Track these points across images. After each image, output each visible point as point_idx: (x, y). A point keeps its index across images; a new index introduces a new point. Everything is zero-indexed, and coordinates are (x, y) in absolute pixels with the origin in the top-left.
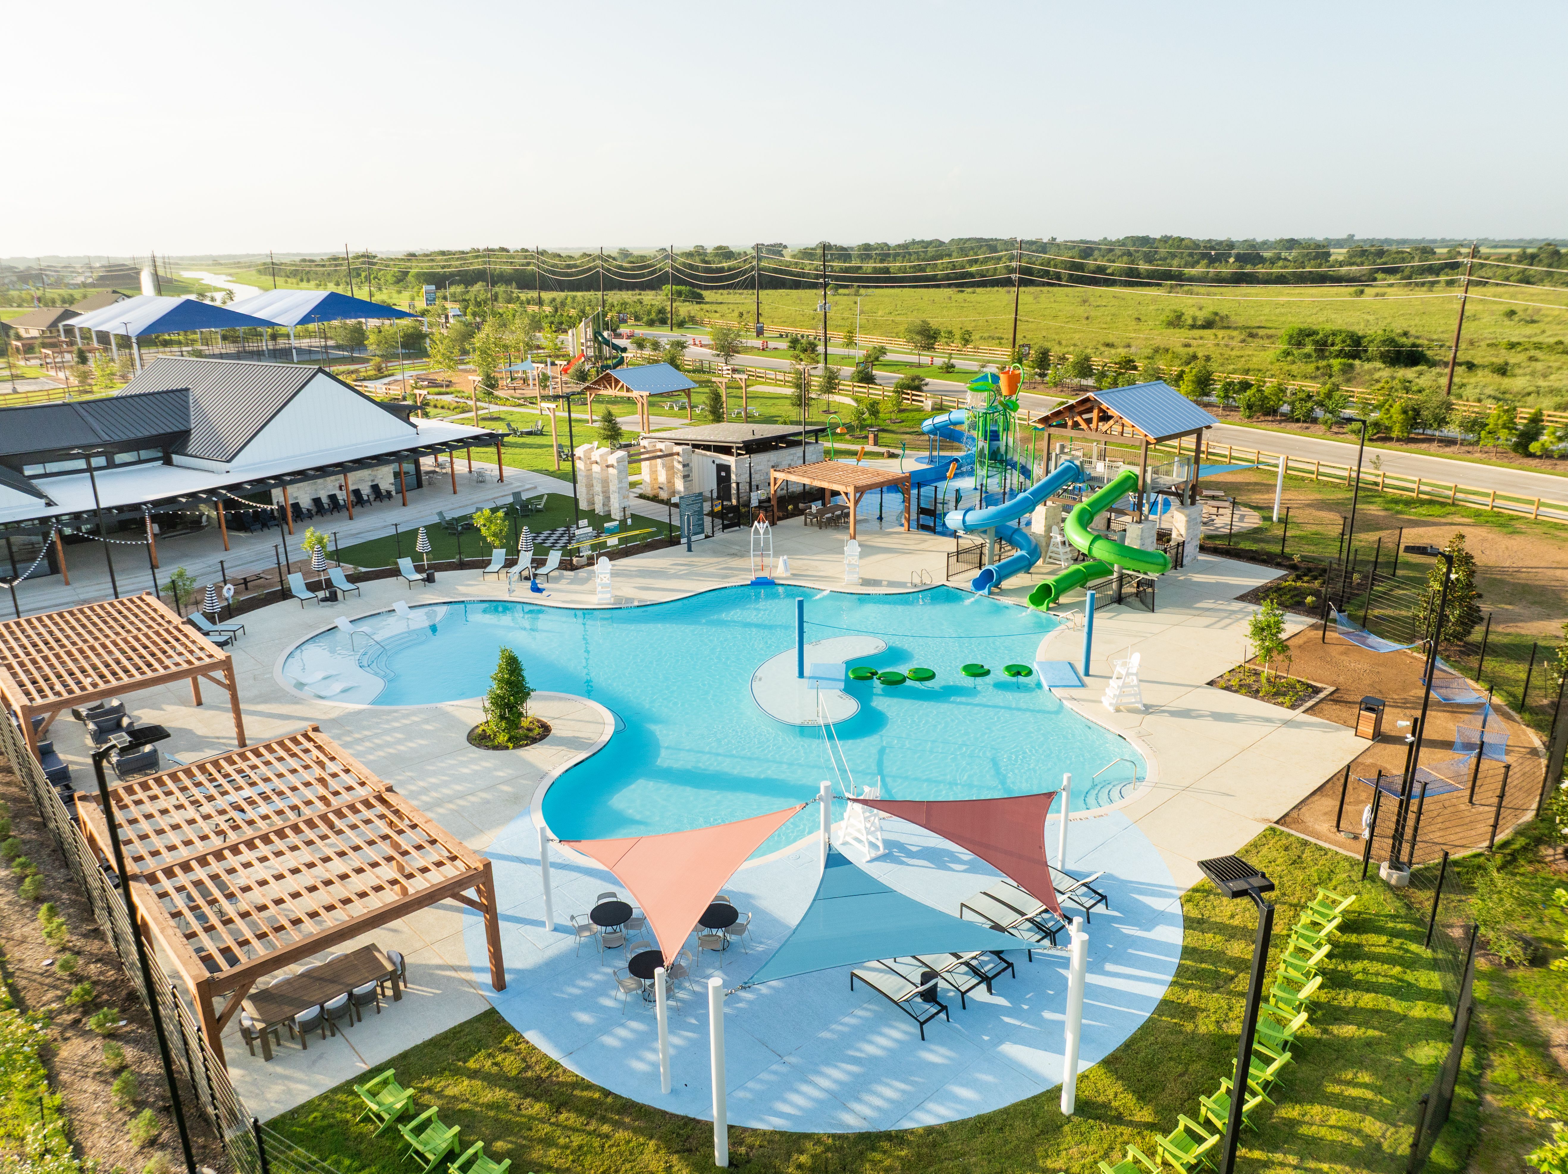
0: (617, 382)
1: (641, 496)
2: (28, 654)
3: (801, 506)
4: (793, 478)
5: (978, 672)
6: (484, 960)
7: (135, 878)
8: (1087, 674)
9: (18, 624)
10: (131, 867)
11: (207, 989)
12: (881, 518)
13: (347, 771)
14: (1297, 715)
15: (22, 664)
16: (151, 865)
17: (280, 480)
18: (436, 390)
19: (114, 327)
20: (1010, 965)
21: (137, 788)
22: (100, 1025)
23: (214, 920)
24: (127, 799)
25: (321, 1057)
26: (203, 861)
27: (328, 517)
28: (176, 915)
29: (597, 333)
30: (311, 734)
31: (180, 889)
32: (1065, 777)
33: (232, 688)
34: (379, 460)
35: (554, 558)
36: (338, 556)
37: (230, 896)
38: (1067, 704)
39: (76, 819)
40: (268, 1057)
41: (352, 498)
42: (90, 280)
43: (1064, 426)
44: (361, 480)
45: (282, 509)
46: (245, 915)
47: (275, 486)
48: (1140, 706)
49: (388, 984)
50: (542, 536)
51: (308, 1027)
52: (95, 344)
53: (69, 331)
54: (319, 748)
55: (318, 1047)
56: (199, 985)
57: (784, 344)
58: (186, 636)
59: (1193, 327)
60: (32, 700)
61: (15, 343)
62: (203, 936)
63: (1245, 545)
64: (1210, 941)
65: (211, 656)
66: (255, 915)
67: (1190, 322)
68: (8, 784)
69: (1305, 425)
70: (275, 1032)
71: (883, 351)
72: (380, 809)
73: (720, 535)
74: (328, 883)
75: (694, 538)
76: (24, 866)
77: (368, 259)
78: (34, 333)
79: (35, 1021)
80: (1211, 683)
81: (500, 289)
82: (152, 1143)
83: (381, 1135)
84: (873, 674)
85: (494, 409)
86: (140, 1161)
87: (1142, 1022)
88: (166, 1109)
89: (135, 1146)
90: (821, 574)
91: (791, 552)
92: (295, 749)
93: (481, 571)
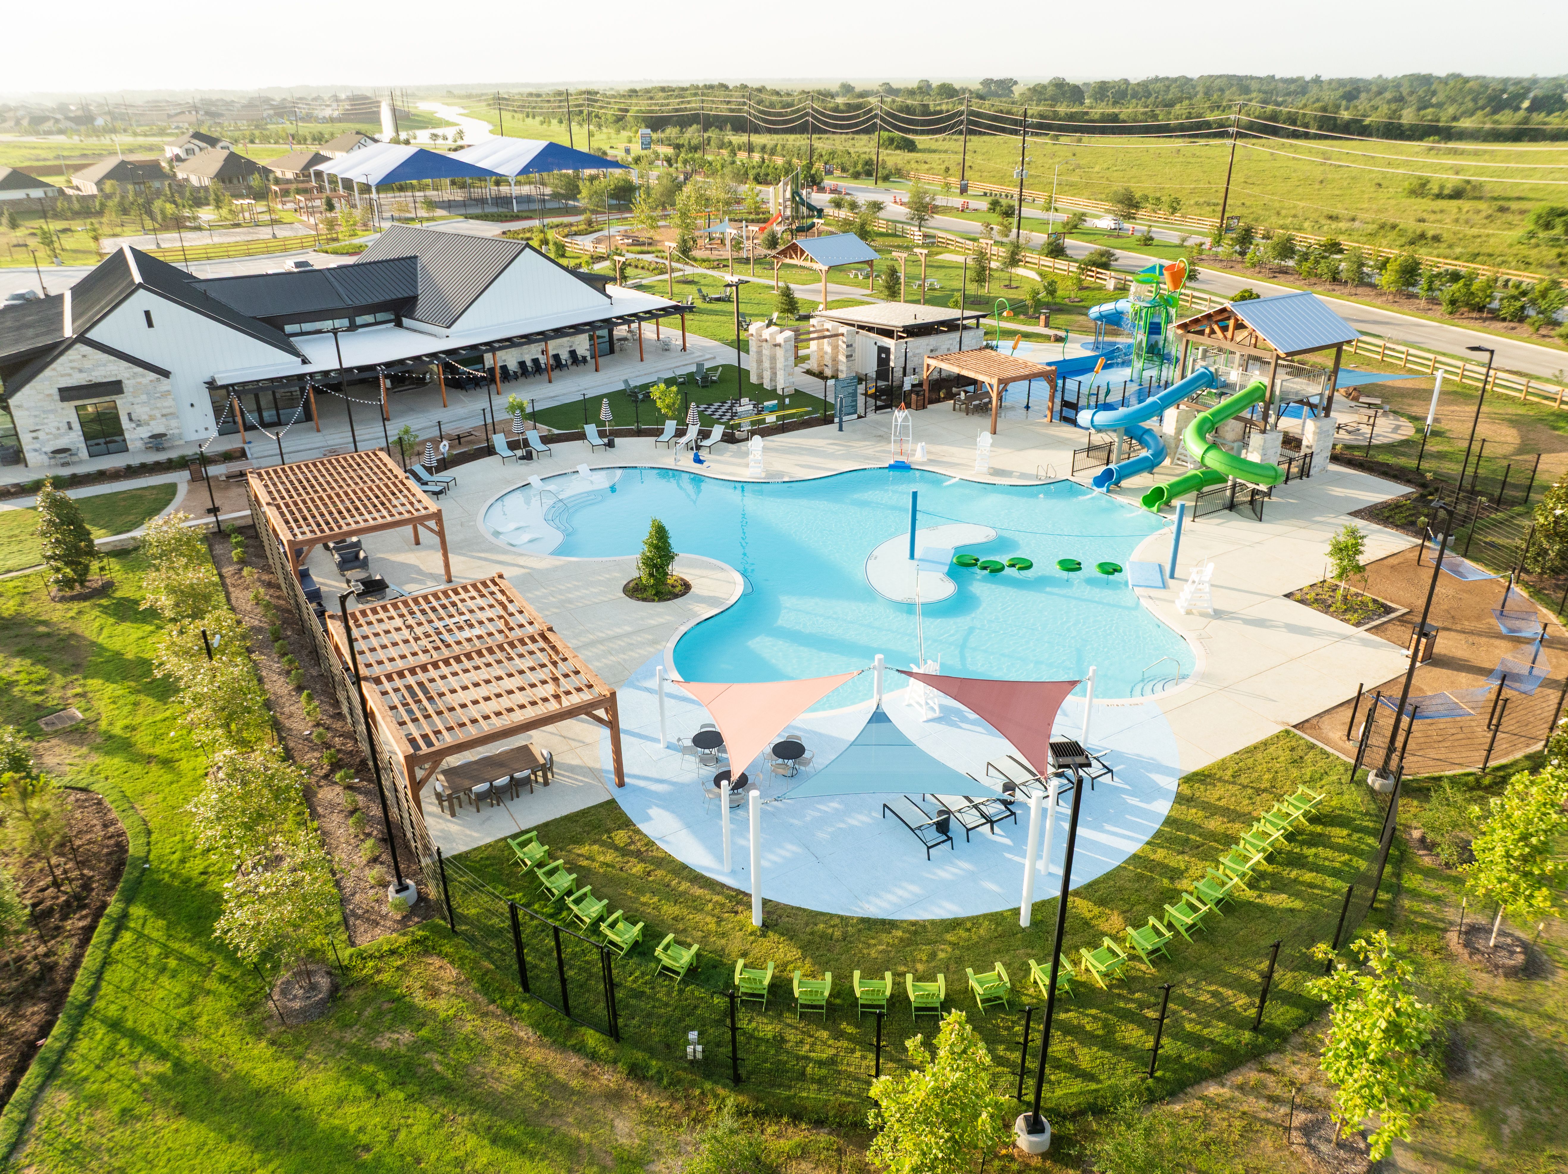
0: (802, 252)
1: (809, 372)
2: (291, 497)
3: (954, 390)
4: (944, 366)
5: (1072, 566)
6: (610, 765)
7: (366, 679)
8: (1172, 576)
9: (283, 470)
10: (363, 671)
11: (412, 761)
12: (1027, 407)
13: (521, 612)
14: (1361, 632)
15: (287, 505)
16: (377, 670)
17: (491, 346)
18: (639, 248)
19: (357, 176)
20: (1013, 813)
21: (369, 612)
22: (342, 779)
23: (419, 715)
24: (362, 621)
25: (489, 818)
26: (413, 671)
27: (531, 379)
28: (393, 708)
29: (795, 193)
30: (497, 580)
31: (396, 690)
32: (1091, 669)
33: (441, 534)
34: (576, 329)
35: (718, 431)
36: (536, 417)
37: (430, 699)
38: (1144, 602)
39: (326, 631)
40: (453, 815)
41: (551, 362)
42: (336, 114)
43: (1201, 333)
44: (560, 347)
45: (492, 370)
46: (439, 713)
47: (487, 351)
48: (1210, 611)
49: (540, 773)
50: (713, 408)
51: (481, 797)
52: (341, 191)
53: (319, 175)
54: (502, 592)
55: (486, 812)
56: (406, 757)
57: (983, 205)
58: (408, 489)
59: (1439, 196)
60: (295, 535)
61: (275, 188)
62: (410, 725)
63: (1381, 458)
64: (1193, 814)
65: (426, 508)
66: (446, 714)
67: (1436, 190)
68: (278, 597)
69: (1512, 325)
70: (458, 798)
71: (1081, 217)
72: (542, 644)
73: (872, 416)
74: (498, 696)
75: (845, 418)
76: (291, 662)
77: (591, 96)
78: (290, 175)
79: (302, 769)
80: (1287, 596)
81: (713, 134)
82: (375, 860)
83: (525, 875)
84: (977, 560)
85: (689, 271)
86: (367, 871)
87: (1108, 869)
88: (383, 840)
89: (364, 860)
90: (956, 460)
91: (933, 439)
92: (485, 591)
93: (654, 439)
